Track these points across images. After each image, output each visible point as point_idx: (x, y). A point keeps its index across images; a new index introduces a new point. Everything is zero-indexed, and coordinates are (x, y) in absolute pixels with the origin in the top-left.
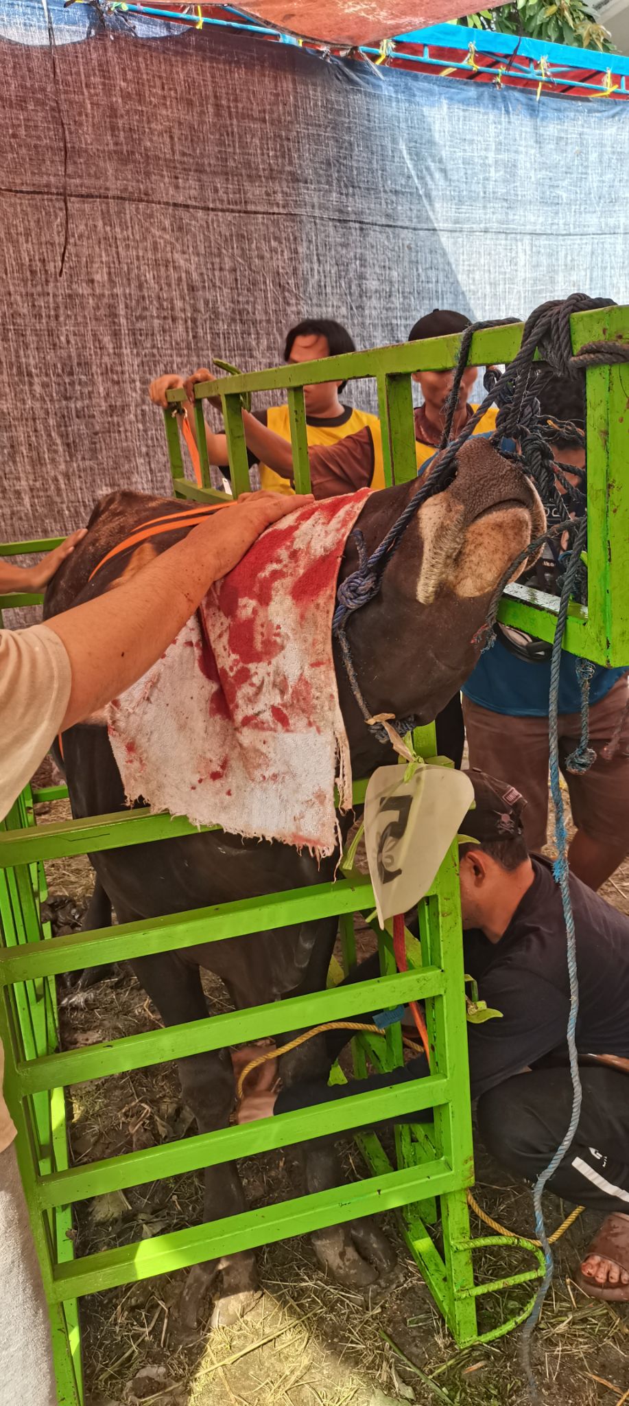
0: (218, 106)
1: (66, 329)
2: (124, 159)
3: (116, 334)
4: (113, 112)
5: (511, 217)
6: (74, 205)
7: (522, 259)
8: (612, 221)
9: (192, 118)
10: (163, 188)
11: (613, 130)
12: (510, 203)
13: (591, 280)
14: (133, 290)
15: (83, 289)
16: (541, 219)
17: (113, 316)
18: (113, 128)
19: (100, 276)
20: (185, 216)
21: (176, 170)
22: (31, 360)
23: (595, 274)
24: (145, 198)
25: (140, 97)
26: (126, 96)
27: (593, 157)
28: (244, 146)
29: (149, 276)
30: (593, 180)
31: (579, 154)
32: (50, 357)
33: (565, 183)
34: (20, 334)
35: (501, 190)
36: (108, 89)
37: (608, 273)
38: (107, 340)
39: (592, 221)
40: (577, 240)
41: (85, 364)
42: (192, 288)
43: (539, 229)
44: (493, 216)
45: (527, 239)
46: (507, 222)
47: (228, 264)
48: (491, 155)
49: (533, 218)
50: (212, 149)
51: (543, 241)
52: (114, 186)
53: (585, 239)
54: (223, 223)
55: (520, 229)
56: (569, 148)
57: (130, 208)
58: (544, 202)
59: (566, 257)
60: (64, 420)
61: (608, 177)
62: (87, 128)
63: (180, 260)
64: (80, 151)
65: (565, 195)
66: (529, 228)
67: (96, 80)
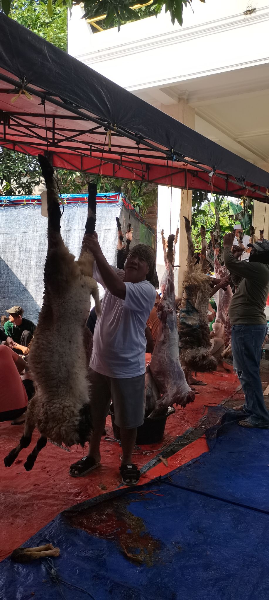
11: (28, 211)
13: (22, 242)
23: (23, 241)
27: (21, 217)
30: (22, 222)
31: (17, 217)
37: (27, 240)
39: (22, 230)
43: (6, 232)
51: (7, 235)
53: (20, 234)
58: (7, 227)
59: (14, 238)
61: (27, 220)
65: (13, 225)
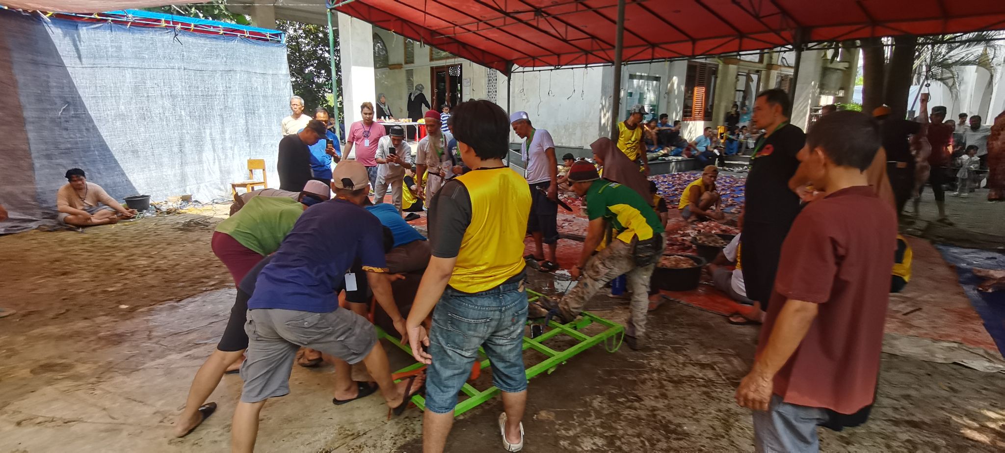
5: (121, 62)
7: (128, 76)
8: (172, 65)
12: (119, 58)
16: (136, 63)
33: (146, 53)
35: (115, 54)
40: (156, 70)
44: (112, 62)
45: (129, 70)
46: (120, 64)
48: (109, 44)
49: (131, 63)
55: (125, 66)
56: (147, 42)
65: (147, 56)
66: (130, 66)
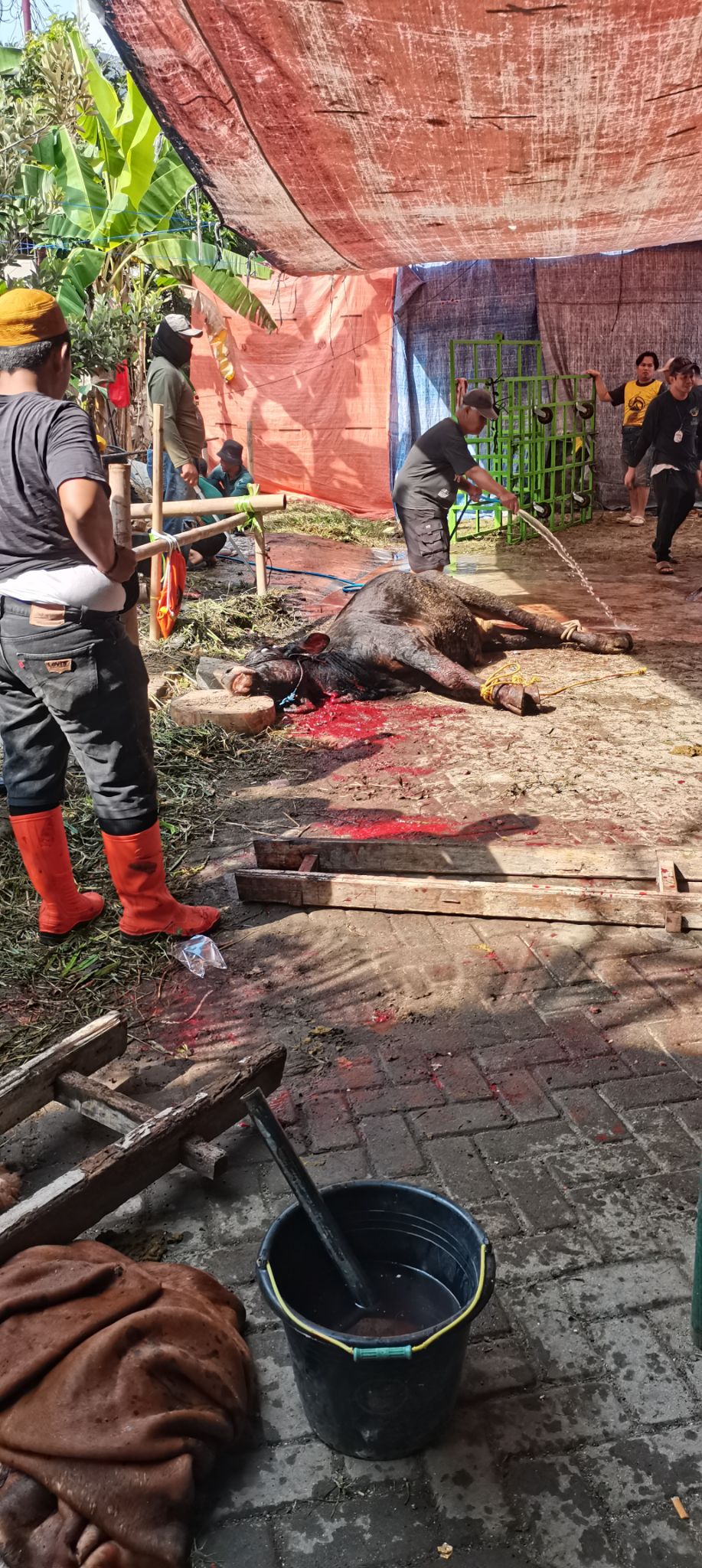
0: (686, 267)
1: (614, 347)
2: (644, 289)
3: (632, 349)
4: (642, 274)
6: (623, 307)
9: (674, 272)
10: (659, 297)
14: (641, 334)
15: (622, 334)
17: (632, 342)
18: (642, 280)
19: (629, 329)
20: (666, 306)
21: (664, 290)
22: (600, 358)
24: (651, 301)
25: (654, 268)
26: (648, 269)
28: (695, 279)
29: (648, 329)
32: (607, 357)
34: (597, 349)
36: (641, 268)
38: (628, 351)
41: (619, 359)
42: (665, 332)
47: (682, 322)
50: (681, 282)
52: (639, 298)
54: (681, 308)
57: (644, 306)
60: (608, 378)
62: (632, 281)
63: (662, 322)
64: (627, 289)
67: (638, 265)
